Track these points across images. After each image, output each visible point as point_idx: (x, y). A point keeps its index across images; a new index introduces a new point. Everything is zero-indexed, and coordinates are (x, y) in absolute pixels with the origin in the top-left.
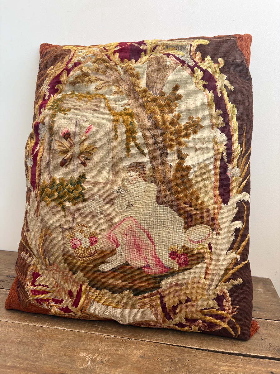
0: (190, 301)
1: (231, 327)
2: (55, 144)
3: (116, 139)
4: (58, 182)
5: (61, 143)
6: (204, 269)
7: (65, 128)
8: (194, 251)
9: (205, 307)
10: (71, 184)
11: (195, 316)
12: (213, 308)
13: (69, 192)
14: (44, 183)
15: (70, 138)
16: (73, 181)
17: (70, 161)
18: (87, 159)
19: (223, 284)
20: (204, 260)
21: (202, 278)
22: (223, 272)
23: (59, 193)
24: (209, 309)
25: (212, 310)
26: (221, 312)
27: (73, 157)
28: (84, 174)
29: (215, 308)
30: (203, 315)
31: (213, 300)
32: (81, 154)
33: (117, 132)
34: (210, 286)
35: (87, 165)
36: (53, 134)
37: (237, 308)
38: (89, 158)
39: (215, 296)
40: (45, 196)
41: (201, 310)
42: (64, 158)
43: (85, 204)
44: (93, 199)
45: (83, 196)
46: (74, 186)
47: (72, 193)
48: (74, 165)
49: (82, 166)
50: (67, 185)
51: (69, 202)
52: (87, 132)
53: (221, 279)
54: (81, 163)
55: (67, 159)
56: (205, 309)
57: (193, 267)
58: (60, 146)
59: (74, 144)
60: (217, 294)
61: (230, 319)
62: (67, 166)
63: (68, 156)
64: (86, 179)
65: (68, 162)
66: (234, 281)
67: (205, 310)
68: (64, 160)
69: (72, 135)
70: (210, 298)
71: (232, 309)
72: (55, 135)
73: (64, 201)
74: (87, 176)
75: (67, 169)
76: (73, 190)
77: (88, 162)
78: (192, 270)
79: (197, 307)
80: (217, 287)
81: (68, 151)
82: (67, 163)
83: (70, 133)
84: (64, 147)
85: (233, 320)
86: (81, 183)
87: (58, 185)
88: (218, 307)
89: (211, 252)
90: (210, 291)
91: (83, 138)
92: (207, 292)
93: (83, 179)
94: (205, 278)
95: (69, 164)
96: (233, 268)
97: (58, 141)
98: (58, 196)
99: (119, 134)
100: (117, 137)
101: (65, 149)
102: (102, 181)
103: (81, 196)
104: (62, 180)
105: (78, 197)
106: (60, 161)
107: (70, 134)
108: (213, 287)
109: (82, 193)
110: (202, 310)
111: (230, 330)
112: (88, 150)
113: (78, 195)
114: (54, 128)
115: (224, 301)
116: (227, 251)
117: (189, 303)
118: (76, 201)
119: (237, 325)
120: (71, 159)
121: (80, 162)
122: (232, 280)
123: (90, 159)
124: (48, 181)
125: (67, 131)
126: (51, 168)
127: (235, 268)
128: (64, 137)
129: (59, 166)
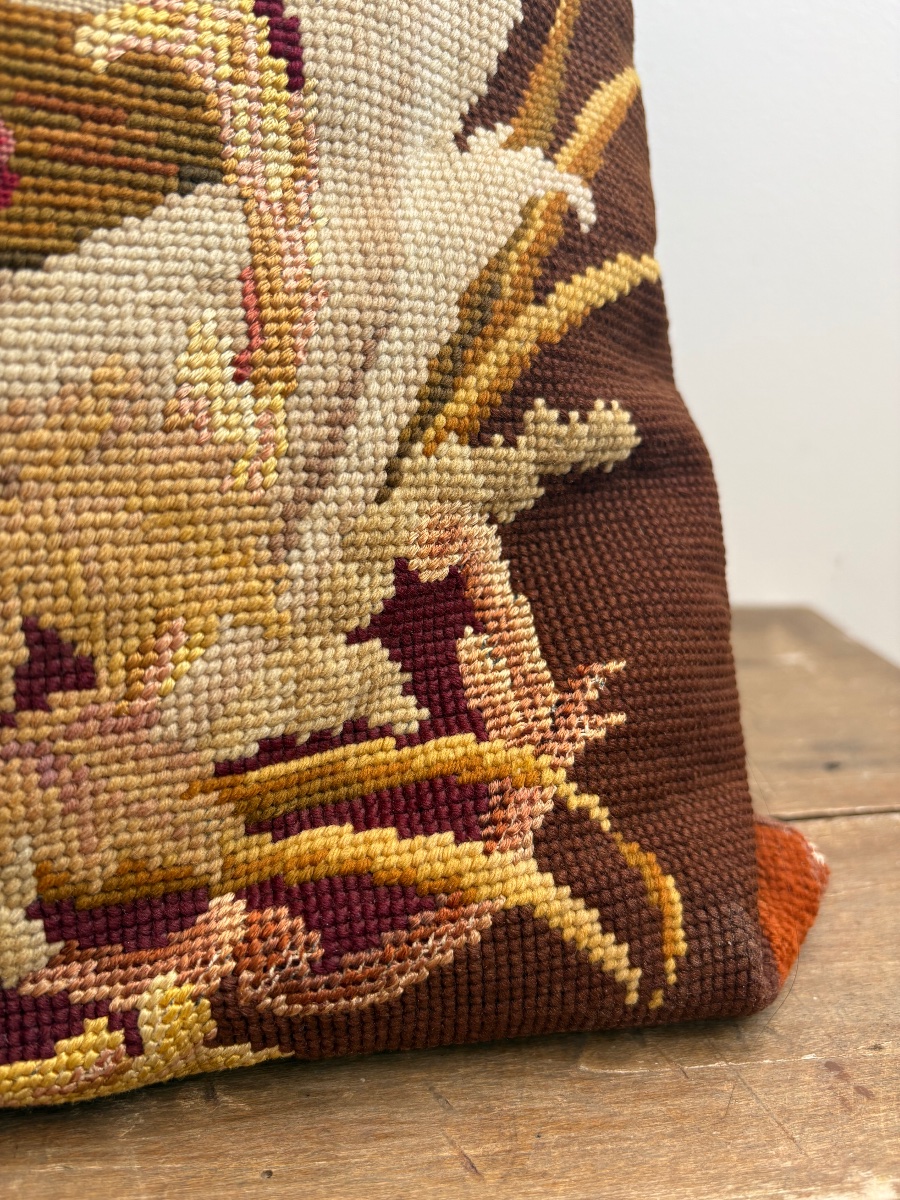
0: (83, 676)
1: (587, 895)
9: (275, 722)
11: (161, 851)
12: (357, 730)
19: (457, 454)
20: (215, 175)
22: (450, 322)
24: (321, 741)
25: (354, 756)
26: (452, 749)
30: (254, 827)
31: (356, 637)
34: (318, 473)
37: (613, 681)
39: (380, 589)
41: (228, 769)
53: (435, 396)
56: (277, 749)
60: (401, 566)
61: (560, 805)
66: (564, 420)
67: (280, 768)
70: (328, 618)
71: (554, 698)
79: (176, 747)
80: (391, 484)
85: (583, 813)
89: (296, 81)
90: (316, 536)
92: (284, 542)
94: (243, 369)
96: (541, 292)
108: (351, 484)
110: (244, 765)
111: (579, 921)
116: (459, 126)
117: (67, 704)
119: (630, 852)
122: (542, 412)
127: (560, 286)
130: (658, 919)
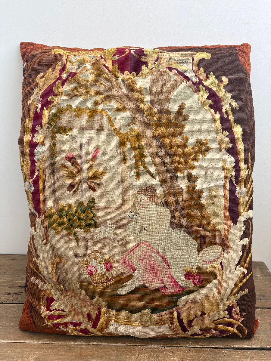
0: (205, 314)
1: (239, 331)
2: (60, 169)
3: (125, 163)
4: (67, 208)
5: (67, 168)
6: (217, 285)
7: (69, 152)
8: (208, 271)
9: (218, 317)
10: (81, 210)
11: (209, 326)
12: (224, 317)
13: (80, 219)
14: (51, 210)
15: (77, 162)
16: (83, 207)
17: (78, 186)
18: (96, 184)
19: (233, 296)
20: (216, 278)
21: (215, 293)
22: (233, 286)
23: (69, 220)
24: (221, 319)
25: (223, 319)
26: (231, 320)
27: (81, 182)
28: (93, 199)
29: (226, 318)
30: (215, 325)
31: (224, 311)
32: (89, 179)
33: (126, 156)
34: (222, 299)
35: (96, 190)
36: (56, 157)
37: (245, 315)
38: (98, 182)
39: (226, 307)
40: (53, 223)
41: (214, 321)
42: (71, 184)
43: (98, 230)
44: (105, 225)
45: (95, 222)
46: (84, 212)
47: (82, 219)
48: (82, 190)
49: (91, 191)
50: (76, 212)
51: (81, 229)
52: (95, 156)
53: (231, 293)
54: (90, 189)
55: (75, 185)
56: (218, 319)
57: (207, 285)
58: (66, 171)
59: (81, 169)
60: (228, 306)
61: (239, 325)
62: (74, 191)
63: (75, 182)
64: (96, 204)
65: (76, 188)
66: (242, 292)
67: (218, 321)
68: (71, 185)
69: (78, 159)
70: (222, 310)
71: (240, 316)
72: (58, 158)
73: (75, 229)
74: (96, 201)
75: (75, 195)
76: (84, 217)
77: (97, 187)
78: (206, 288)
79: (211, 319)
80: (228, 300)
81: (76, 176)
82: (74, 189)
83: (76, 157)
84: (71, 172)
85: (241, 325)
86: (91, 209)
87: (67, 212)
88: (228, 316)
89: (223, 269)
90: (222, 304)
91: (91, 163)
92: (219, 305)
93: (93, 204)
94: (218, 293)
95: (77, 189)
96: (241, 282)
97: (62, 165)
98: (68, 224)
99: (128, 158)
100: (126, 161)
101: (71, 175)
102: (112, 206)
103: (93, 222)
104: (70, 206)
105: (90, 224)
106: (67, 186)
107: (76, 159)
108: (225, 300)
109: (94, 219)
110: (216, 321)
111: (239, 333)
112: (97, 174)
113: (89, 221)
114: (57, 151)
115: (233, 310)
116: (235, 267)
117: (204, 316)
118: (87, 228)
119: (244, 328)
120: (79, 184)
121: (88, 187)
122: (240, 292)
123: (99, 184)
124: (55, 208)
125: (72, 155)
126: (57, 194)
127: (243, 281)
128: (70, 161)
129: (66, 191)
130: (245, 333)
